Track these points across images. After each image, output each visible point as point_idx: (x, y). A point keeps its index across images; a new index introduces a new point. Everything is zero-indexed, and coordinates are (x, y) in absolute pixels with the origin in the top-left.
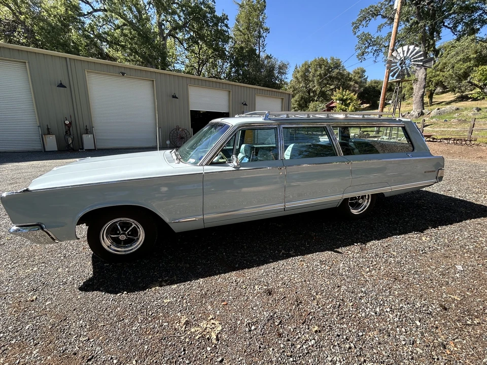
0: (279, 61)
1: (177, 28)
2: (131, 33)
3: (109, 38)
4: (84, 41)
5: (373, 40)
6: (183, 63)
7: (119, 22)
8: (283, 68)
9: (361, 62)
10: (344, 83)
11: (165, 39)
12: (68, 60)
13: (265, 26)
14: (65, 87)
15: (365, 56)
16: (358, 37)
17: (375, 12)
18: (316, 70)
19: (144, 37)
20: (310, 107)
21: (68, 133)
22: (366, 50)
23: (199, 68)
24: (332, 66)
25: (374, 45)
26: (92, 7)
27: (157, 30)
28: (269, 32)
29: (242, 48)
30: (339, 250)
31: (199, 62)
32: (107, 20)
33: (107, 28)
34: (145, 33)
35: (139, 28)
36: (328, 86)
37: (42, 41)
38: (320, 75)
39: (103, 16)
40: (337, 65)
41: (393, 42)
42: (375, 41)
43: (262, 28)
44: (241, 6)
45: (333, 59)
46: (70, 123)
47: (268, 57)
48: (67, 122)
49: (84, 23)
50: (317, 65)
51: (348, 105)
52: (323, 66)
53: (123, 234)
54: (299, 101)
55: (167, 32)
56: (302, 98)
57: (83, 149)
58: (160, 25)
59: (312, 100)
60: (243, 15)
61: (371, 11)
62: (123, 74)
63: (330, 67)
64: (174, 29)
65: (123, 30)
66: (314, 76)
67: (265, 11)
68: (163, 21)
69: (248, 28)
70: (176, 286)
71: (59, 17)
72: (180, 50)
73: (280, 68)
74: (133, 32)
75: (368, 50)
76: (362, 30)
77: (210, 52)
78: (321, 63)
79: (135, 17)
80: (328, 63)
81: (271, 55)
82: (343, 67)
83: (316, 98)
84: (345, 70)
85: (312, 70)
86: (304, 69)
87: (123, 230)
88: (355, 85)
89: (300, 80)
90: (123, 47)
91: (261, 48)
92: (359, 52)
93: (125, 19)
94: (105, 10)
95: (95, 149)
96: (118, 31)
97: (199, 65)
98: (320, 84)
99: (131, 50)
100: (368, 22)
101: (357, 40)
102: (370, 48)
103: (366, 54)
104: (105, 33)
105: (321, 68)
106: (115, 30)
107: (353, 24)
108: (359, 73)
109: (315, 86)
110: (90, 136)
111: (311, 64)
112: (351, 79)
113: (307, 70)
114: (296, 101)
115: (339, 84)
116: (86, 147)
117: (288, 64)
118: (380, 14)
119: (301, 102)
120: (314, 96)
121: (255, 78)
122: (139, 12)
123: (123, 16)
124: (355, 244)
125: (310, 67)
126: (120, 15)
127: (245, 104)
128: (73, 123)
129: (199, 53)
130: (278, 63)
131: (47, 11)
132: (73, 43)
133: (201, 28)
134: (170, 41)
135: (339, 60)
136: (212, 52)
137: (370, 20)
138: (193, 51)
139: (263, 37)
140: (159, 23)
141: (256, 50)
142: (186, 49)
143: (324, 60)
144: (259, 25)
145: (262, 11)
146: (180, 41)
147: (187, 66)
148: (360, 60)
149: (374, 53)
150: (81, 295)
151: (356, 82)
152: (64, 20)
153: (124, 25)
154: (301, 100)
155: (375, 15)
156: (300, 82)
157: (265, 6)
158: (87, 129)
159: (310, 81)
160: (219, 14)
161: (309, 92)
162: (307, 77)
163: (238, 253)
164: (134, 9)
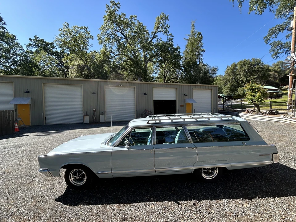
0: (211, 67)
1: (153, 57)
2: (130, 63)
3: (121, 67)
4: (109, 70)
5: (283, 45)
6: (156, 73)
7: (126, 58)
8: (214, 70)
9: (276, 59)
10: (264, 73)
11: (146, 63)
12: (98, 82)
13: (202, 48)
14: (95, 94)
15: (279, 55)
16: (270, 44)
17: (282, 28)
18: (241, 68)
19: (136, 64)
20: (238, 91)
21: (94, 114)
22: (279, 51)
23: (165, 75)
24: (253, 64)
25: (285, 48)
26: (114, 54)
27: (143, 59)
28: (205, 52)
29: (189, 62)
30: (180, 202)
31: (165, 72)
32: (120, 59)
33: (120, 62)
34: (137, 62)
35: (134, 60)
36: (252, 76)
37: (93, 72)
38: (245, 70)
39: (119, 57)
40: (258, 63)
41: (293, 47)
42: (285, 45)
43: (201, 50)
44: (188, 40)
45: (254, 59)
46: (95, 110)
47: (204, 65)
48: (94, 110)
49: (110, 62)
50: (242, 64)
51: (256, 92)
52: (247, 65)
53: (78, 176)
54: (230, 88)
55: (148, 59)
56: (232, 85)
57: (100, 122)
58: (145, 57)
59: (240, 86)
60: (189, 45)
61: (278, 28)
62: (121, 85)
63: (252, 65)
64: (151, 57)
65: (127, 62)
66: (240, 72)
67: (202, 41)
68: (146, 54)
69: (192, 51)
70: (89, 206)
71: (100, 61)
72: (155, 66)
73: (212, 70)
74: (131, 62)
75: (281, 51)
76: (272, 40)
77: (171, 66)
78: (244, 63)
79: (133, 55)
80: (250, 62)
81: (206, 64)
82: (262, 63)
83: (243, 85)
84: (264, 65)
85: (238, 68)
86: (232, 68)
87: (78, 174)
88: (275, 74)
89: (230, 75)
90: (126, 70)
91: (200, 61)
92: (273, 53)
93: (128, 57)
94: (120, 55)
95: (105, 122)
96: (125, 63)
97: (165, 73)
98: (245, 75)
99: (130, 71)
100: (277, 35)
101: (270, 46)
102: (282, 50)
103: (279, 54)
104: (119, 65)
105: (245, 66)
106: (124, 62)
107: (264, 38)
108: (278, 65)
109: (241, 77)
110: (103, 116)
111: (237, 64)
112: (270, 71)
113: (235, 68)
114: (228, 88)
115: (261, 74)
116: (101, 121)
117: (217, 68)
118: (286, 29)
119: (232, 88)
120: (242, 84)
121: (196, 78)
122: (135, 53)
123: (128, 56)
124: (192, 200)
125: (236, 66)
126: (126, 55)
127: (186, 95)
128: (97, 109)
129: (165, 67)
130: (211, 68)
131: (96, 59)
132: (105, 71)
133: (166, 55)
134: (149, 64)
135: (259, 59)
136: (172, 66)
137: (278, 33)
138: (162, 67)
139: (201, 54)
140: (144, 56)
141: (197, 62)
142: (157, 66)
143: (246, 61)
144: (199, 48)
145: (200, 41)
146: (154, 63)
147: (159, 74)
148: (275, 59)
149: (286, 53)
150: (54, 202)
151: (276, 71)
152: (103, 61)
153: (128, 59)
154: (232, 87)
155: (282, 30)
156: (230, 76)
157: (202, 38)
158: (102, 113)
159: (237, 75)
160: (175, 46)
161: (237, 81)
162: (235, 72)
163: (126, 194)
164: (133, 52)
